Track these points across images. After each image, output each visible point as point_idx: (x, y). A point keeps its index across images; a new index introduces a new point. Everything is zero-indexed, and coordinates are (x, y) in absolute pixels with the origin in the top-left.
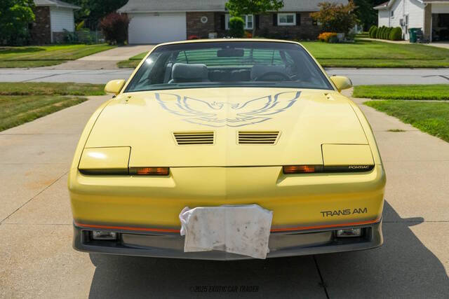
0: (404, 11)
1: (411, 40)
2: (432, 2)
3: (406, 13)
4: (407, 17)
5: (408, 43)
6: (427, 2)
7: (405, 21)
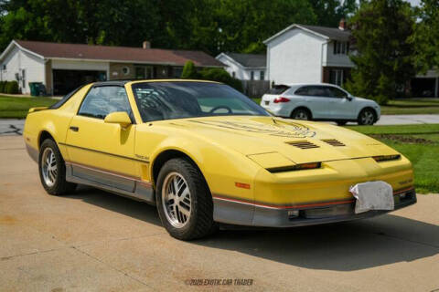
0: (20, 65)
1: (32, 93)
2: (53, 58)
3: (23, 68)
4: (23, 72)
5: (29, 96)
6: (48, 58)
7: (21, 75)
